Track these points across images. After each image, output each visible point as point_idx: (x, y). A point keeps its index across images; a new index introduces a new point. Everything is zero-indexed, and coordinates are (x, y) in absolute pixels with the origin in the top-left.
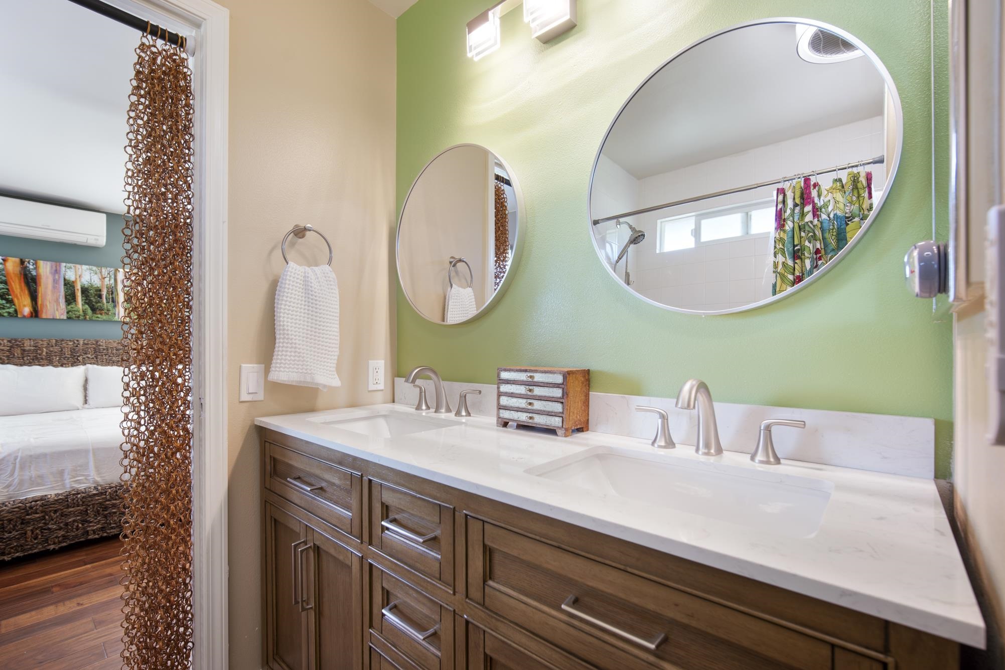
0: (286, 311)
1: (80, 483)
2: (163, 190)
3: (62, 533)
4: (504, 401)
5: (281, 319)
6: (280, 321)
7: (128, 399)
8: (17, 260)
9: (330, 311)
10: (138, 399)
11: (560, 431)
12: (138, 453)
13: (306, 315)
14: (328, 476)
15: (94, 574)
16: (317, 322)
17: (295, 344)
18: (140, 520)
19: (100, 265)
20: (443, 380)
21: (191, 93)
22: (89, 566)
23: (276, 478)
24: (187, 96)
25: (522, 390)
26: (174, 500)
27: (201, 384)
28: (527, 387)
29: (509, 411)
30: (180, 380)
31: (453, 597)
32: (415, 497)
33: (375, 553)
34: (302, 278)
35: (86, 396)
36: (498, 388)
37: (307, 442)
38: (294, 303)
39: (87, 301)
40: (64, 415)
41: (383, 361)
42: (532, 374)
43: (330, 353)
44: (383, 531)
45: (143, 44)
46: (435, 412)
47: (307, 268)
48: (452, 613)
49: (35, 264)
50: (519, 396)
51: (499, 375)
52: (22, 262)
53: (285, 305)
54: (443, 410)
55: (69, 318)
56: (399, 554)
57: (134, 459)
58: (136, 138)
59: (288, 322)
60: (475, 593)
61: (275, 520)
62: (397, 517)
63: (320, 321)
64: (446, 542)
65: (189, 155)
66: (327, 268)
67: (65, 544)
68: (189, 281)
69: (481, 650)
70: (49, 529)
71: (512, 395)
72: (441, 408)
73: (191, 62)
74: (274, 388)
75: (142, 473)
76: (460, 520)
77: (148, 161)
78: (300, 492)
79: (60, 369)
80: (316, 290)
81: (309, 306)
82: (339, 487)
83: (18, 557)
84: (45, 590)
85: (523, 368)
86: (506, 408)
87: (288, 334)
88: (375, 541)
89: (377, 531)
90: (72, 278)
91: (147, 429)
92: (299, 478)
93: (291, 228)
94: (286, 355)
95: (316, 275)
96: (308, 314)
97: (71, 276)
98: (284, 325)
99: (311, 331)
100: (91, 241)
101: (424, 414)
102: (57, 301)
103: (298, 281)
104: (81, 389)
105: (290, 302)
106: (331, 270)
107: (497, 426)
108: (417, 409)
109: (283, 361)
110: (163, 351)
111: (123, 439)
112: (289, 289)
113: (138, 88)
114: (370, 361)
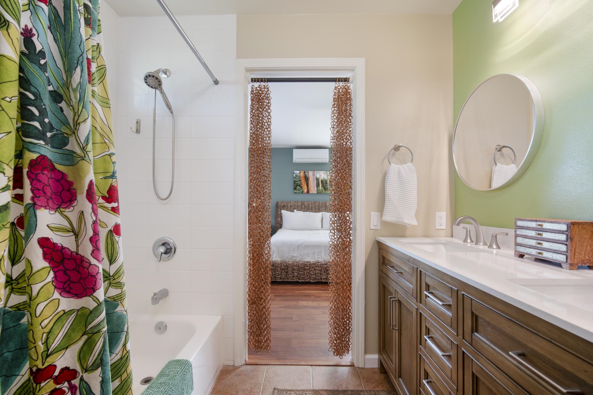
0: (390, 187)
1: (320, 259)
2: (342, 142)
3: (314, 276)
4: (520, 240)
5: (388, 191)
6: (387, 192)
7: (331, 224)
8: (303, 172)
9: (411, 186)
10: (334, 225)
11: (564, 265)
12: (334, 245)
13: (399, 189)
14: (404, 267)
15: (323, 295)
16: (405, 192)
17: (394, 203)
18: (334, 272)
19: (326, 171)
20: (480, 225)
21: (351, 99)
22: (322, 291)
23: (384, 266)
24: (350, 101)
25: (533, 233)
26: (345, 267)
27: (355, 220)
28: (537, 232)
29: (523, 247)
30: (348, 218)
31: (457, 337)
32: (440, 282)
33: (422, 307)
34: (397, 171)
35: (322, 225)
36: (515, 231)
37: (396, 250)
38: (393, 183)
39: (323, 186)
40: (316, 231)
41: (445, 213)
42: (540, 223)
43: (411, 208)
44: (426, 298)
45: (336, 87)
46: (475, 244)
47: (400, 166)
48: (456, 346)
49: (308, 173)
50: (530, 238)
51: (516, 223)
52: (305, 172)
53: (389, 185)
54: (481, 244)
55: (317, 193)
56: (433, 310)
57: (333, 248)
58: (334, 124)
59: (390, 193)
60: (468, 337)
61: (384, 285)
62: (433, 291)
63: (406, 192)
64: (454, 308)
65: (351, 125)
66: (410, 164)
67: (315, 281)
68: (351, 177)
69: (471, 369)
70: (311, 274)
71: (526, 237)
72: (480, 242)
73: (351, 87)
74: (385, 224)
75: (335, 254)
76: (460, 297)
77: (338, 132)
78: (393, 274)
79: (315, 213)
80: (404, 176)
81: (400, 184)
82: (408, 273)
83: (303, 282)
84: (309, 296)
85: (534, 219)
86: (521, 245)
87: (390, 199)
88: (423, 301)
89: (423, 297)
90: (318, 177)
91: (337, 237)
92: (393, 267)
93: (392, 146)
94: (389, 209)
95: (404, 168)
96: (400, 188)
97: (318, 176)
98: (388, 194)
99: (402, 197)
100: (324, 161)
101: (469, 245)
102: (314, 186)
103: (396, 172)
104: (321, 222)
105: (391, 183)
106: (412, 165)
107: (515, 256)
108: (464, 241)
109: (388, 211)
110: (342, 206)
111: (330, 240)
112: (391, 177)
113: (334, 104)
114: (437, 213)
